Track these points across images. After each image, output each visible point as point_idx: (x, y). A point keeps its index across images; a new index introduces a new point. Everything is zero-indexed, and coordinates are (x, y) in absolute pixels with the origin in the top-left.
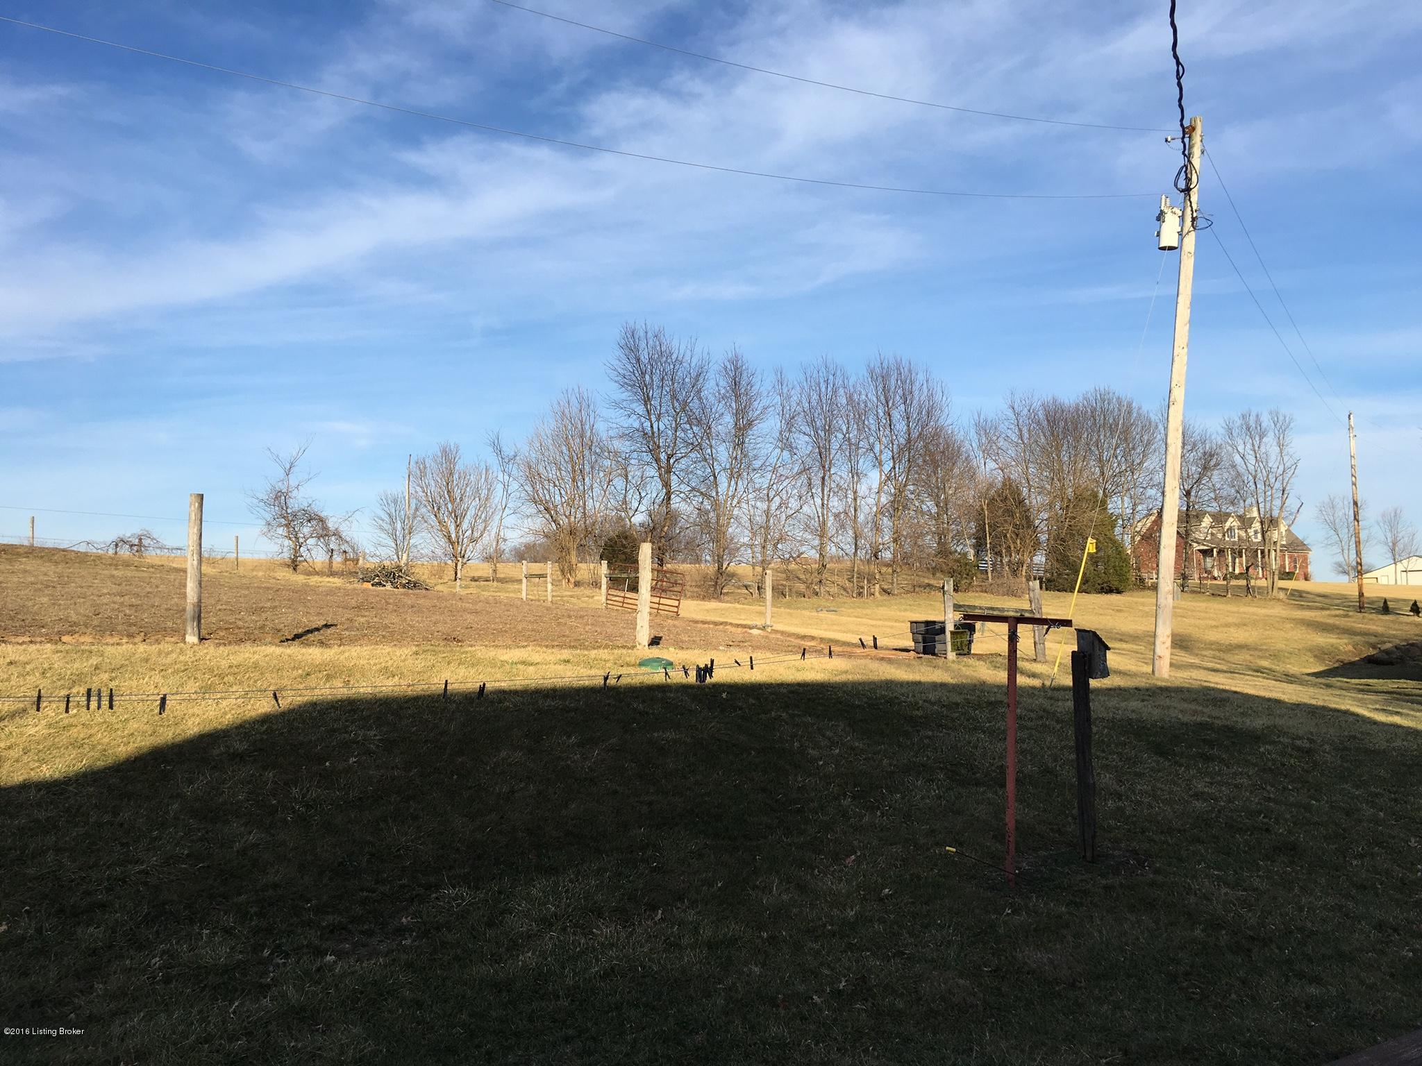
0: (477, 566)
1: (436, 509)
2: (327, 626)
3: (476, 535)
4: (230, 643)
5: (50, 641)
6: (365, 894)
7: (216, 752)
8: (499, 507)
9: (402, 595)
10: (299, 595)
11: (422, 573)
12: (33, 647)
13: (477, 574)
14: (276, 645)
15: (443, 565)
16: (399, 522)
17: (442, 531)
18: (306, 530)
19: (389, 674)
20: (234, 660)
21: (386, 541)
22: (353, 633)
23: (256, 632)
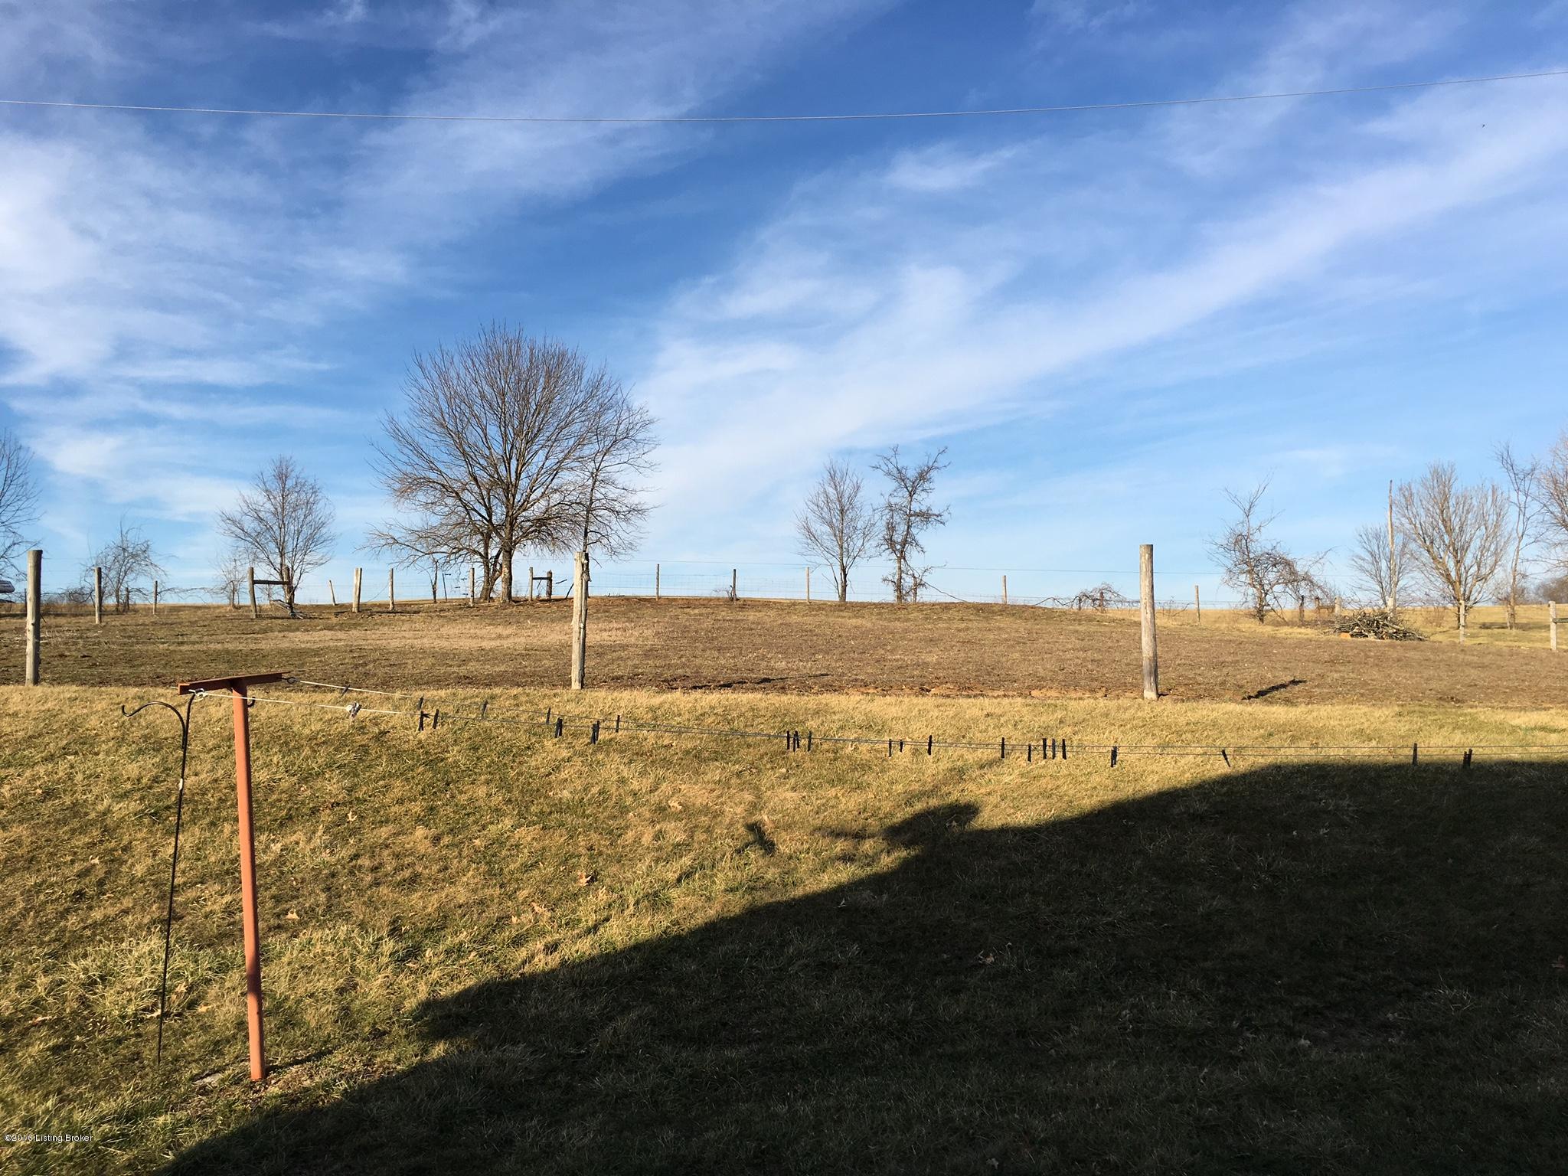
0: (1486, 608)
1: (1428, 543)
2: (1294, 682)
3: (1484, 571)
4: (1188, 699)
5: (1021, 695)
6: (1343, 980)
7: (1176, 811)
8: (1514, 535)
9: (1386, 646)
10: (1264, 648)
11: (1414, 620)
12: (1006, 701)
13: (1488, 620)
14: (1236, 702)
15: (1441, 610)
16: (1383, 561)
17: (1438, 569)
18: (1272, 576)
19: (1365, 738)
20: (1193, 717)
21: (1369, 584)
22: (1325, 690)
23: (1217, 688)
